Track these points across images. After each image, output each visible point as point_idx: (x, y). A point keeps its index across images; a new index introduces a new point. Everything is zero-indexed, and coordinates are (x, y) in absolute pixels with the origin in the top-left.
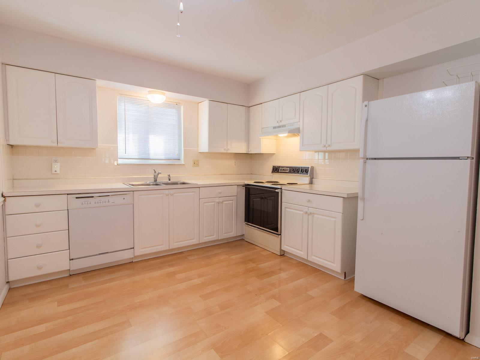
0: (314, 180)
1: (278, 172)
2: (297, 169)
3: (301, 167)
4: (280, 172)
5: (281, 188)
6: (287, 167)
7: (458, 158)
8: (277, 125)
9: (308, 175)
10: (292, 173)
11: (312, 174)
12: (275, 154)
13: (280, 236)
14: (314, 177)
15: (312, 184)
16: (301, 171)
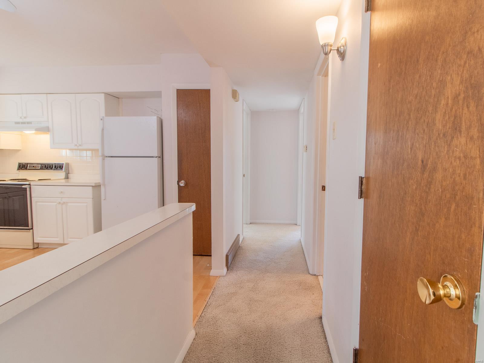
0: (70, 176)
1: (26, 169)
2: (50, 166)
3: (55, 164)
4: (29, 169)
5: (30, 184)
6: (37, 164)
7: (153, 157)
8: (21, 120)
9: (63, 171)
10: (44, 169)
11: (68, 170)
12: (21, 150)
13: (32, 230)
14: (70, 172)
15: (68, 178)
16: (55, 168)
